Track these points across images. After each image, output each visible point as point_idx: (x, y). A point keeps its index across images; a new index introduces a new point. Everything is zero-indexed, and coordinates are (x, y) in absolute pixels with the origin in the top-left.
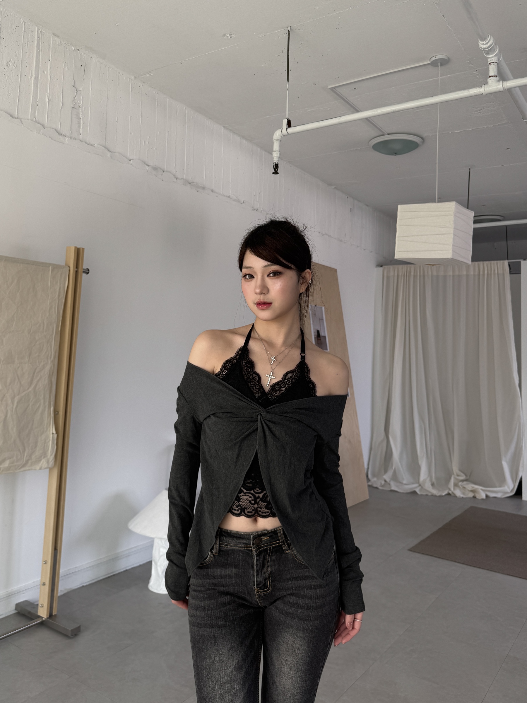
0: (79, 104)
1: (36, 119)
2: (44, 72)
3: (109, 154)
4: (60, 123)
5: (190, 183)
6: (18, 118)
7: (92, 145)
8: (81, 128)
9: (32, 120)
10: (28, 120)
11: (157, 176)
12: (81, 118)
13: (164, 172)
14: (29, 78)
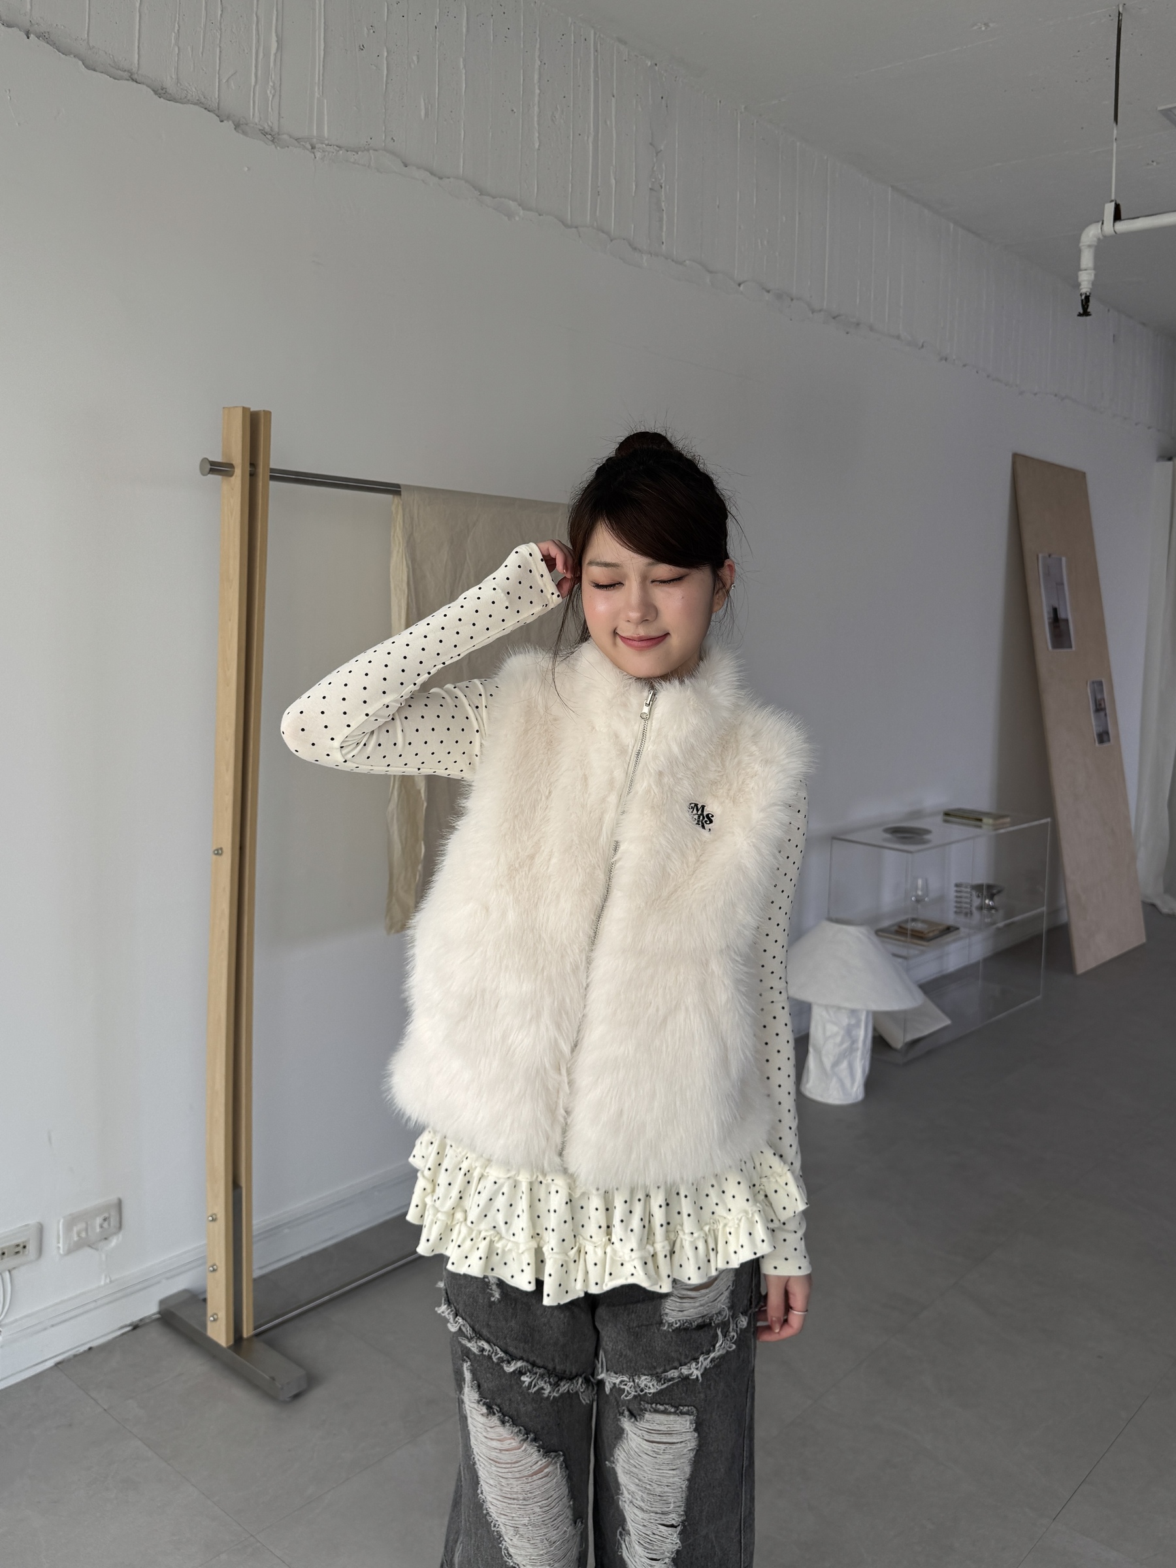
0: (660, 180)
1: (598, 223)
2: (606, 123)
3: (708, 278)
4: (632, 226)
5: (835, 318)
6: (572, 225)
7: (681, 263)
8: (664, 228)
9: (592, 227)
10: (587, 226)
11: (781, 312)
12: (664, 208)
13: (792, 300)
14: (586, 138)
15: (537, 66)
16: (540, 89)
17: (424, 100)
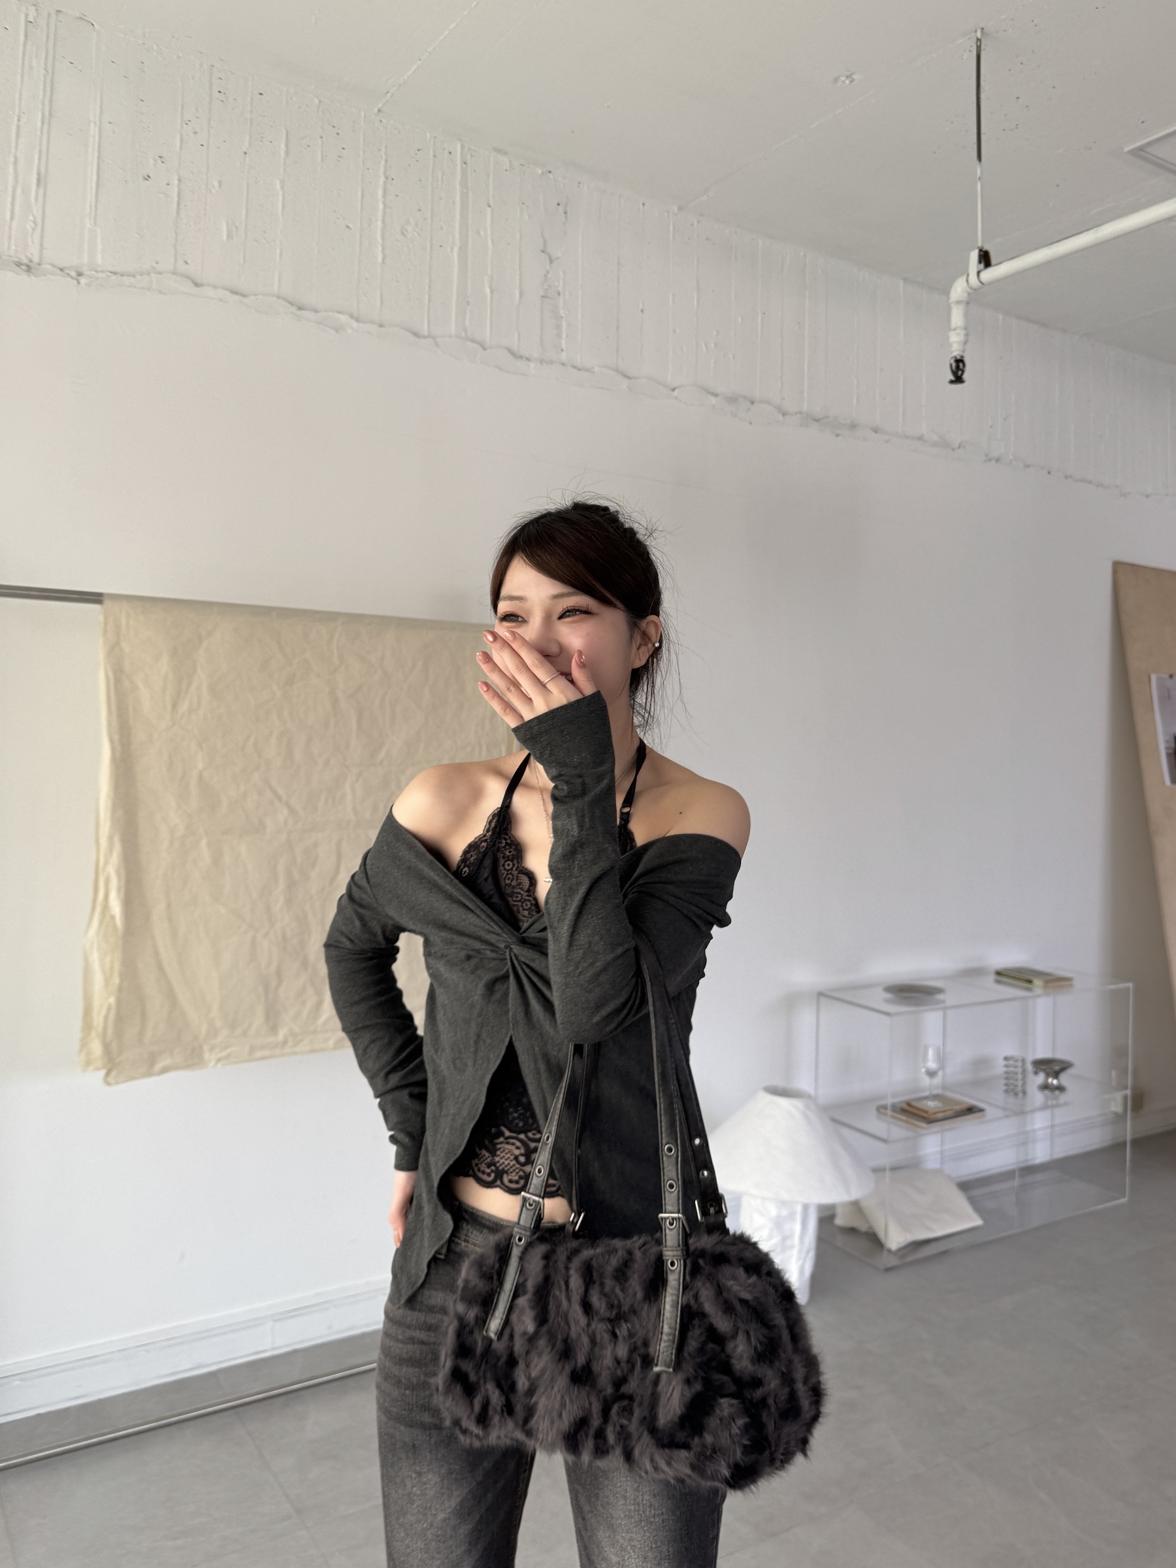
1: (466, 332)
2: (478, 233)
3: (625, 383)
4: (517, 334)
5: (817, 420)
6: (429, 337)
7: (587, 370)
8: (564, 336)
9: (458, 337)
10: (450, 336)
11: (736, 416)
12: (563, 315)
13: (752, 403)
14: (449, 249)
15: (381, 183)
16: (385, 204)
17: (227, 224)
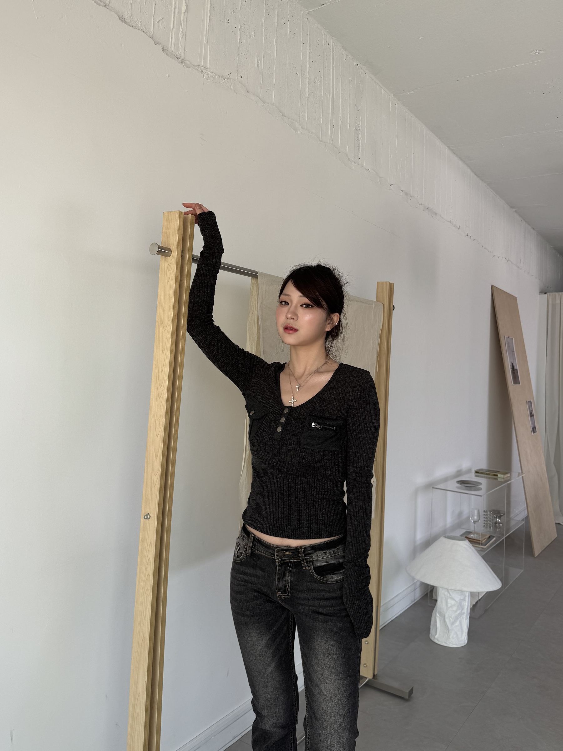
0: (359, 125)
1: (333, 142)
2: (337, 90)
3: (379, 180)
4: (348, 147)
5: (428, 209)
6: (323, 141)
7: (368, 170)
8: (360, 151)
9: (331, 144)
10: (328, 143)
11: (407, 202)
12: (360, 140)
13: (411, 197)
14: (329, 96)
16: (309, 64)
17: (257, 58)
